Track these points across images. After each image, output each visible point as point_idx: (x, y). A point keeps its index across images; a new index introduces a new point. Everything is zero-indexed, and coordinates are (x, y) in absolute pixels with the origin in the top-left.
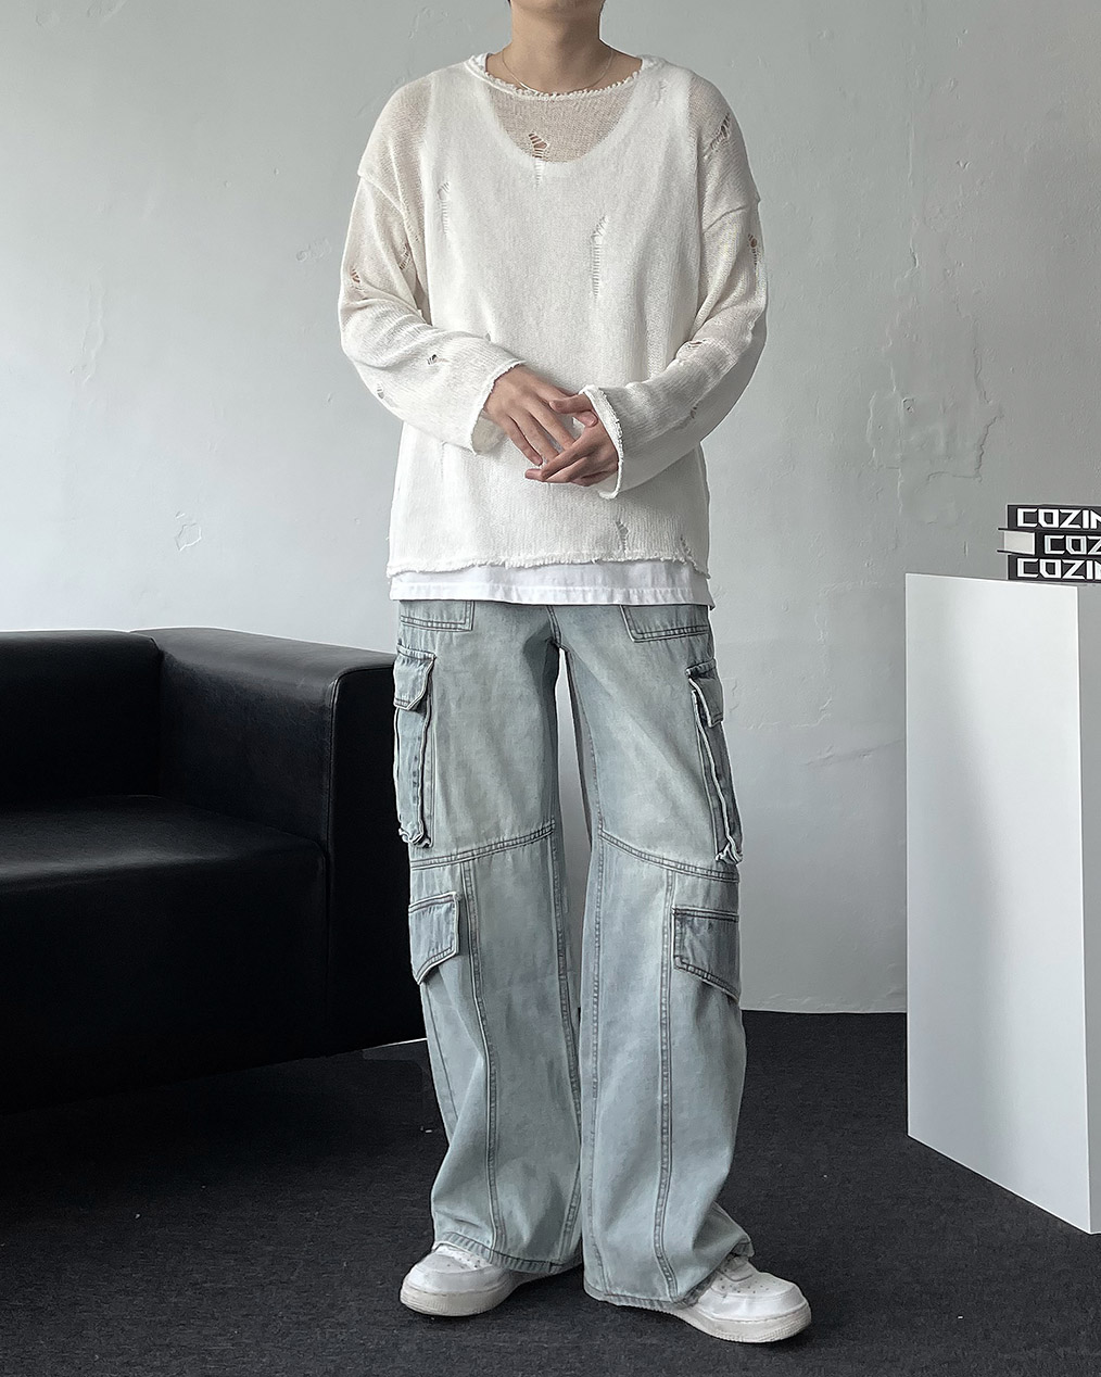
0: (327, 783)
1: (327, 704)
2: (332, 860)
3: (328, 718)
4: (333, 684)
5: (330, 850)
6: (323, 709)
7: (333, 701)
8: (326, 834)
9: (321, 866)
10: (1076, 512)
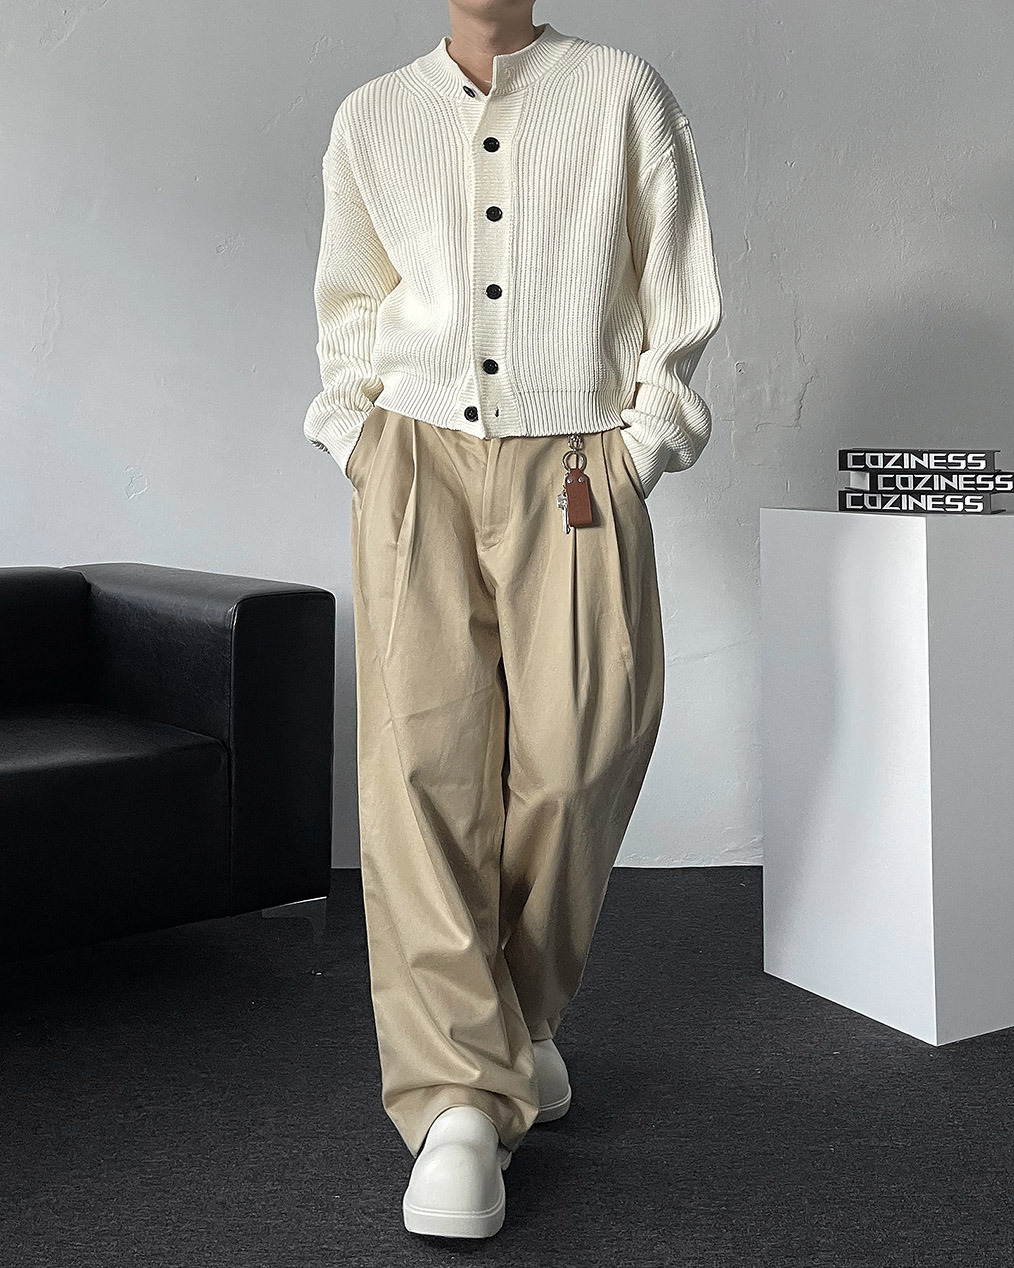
1: (228, 624)
2: (233, 754)
3: (228, 637)
4: (232, 610)
5: (232, 747)
7: (231, 624)
8: (228, 732)
9: (224, 760)
10: (898, 455)
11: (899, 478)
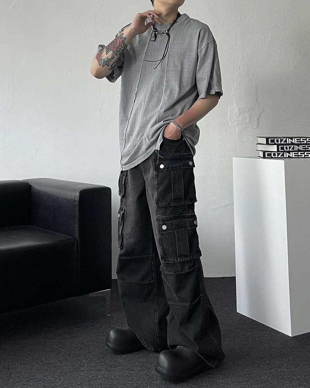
0: (77, 221)
1: (76, 199)
2: (79, 242)
3: (76, 203)
4: (78, 194)
5: (78, 240)
6: (75, 201)
7: (77, 199)
8: (77, 235)
9: (76, 245)
10: (285, 139)
11: (285, 146)
